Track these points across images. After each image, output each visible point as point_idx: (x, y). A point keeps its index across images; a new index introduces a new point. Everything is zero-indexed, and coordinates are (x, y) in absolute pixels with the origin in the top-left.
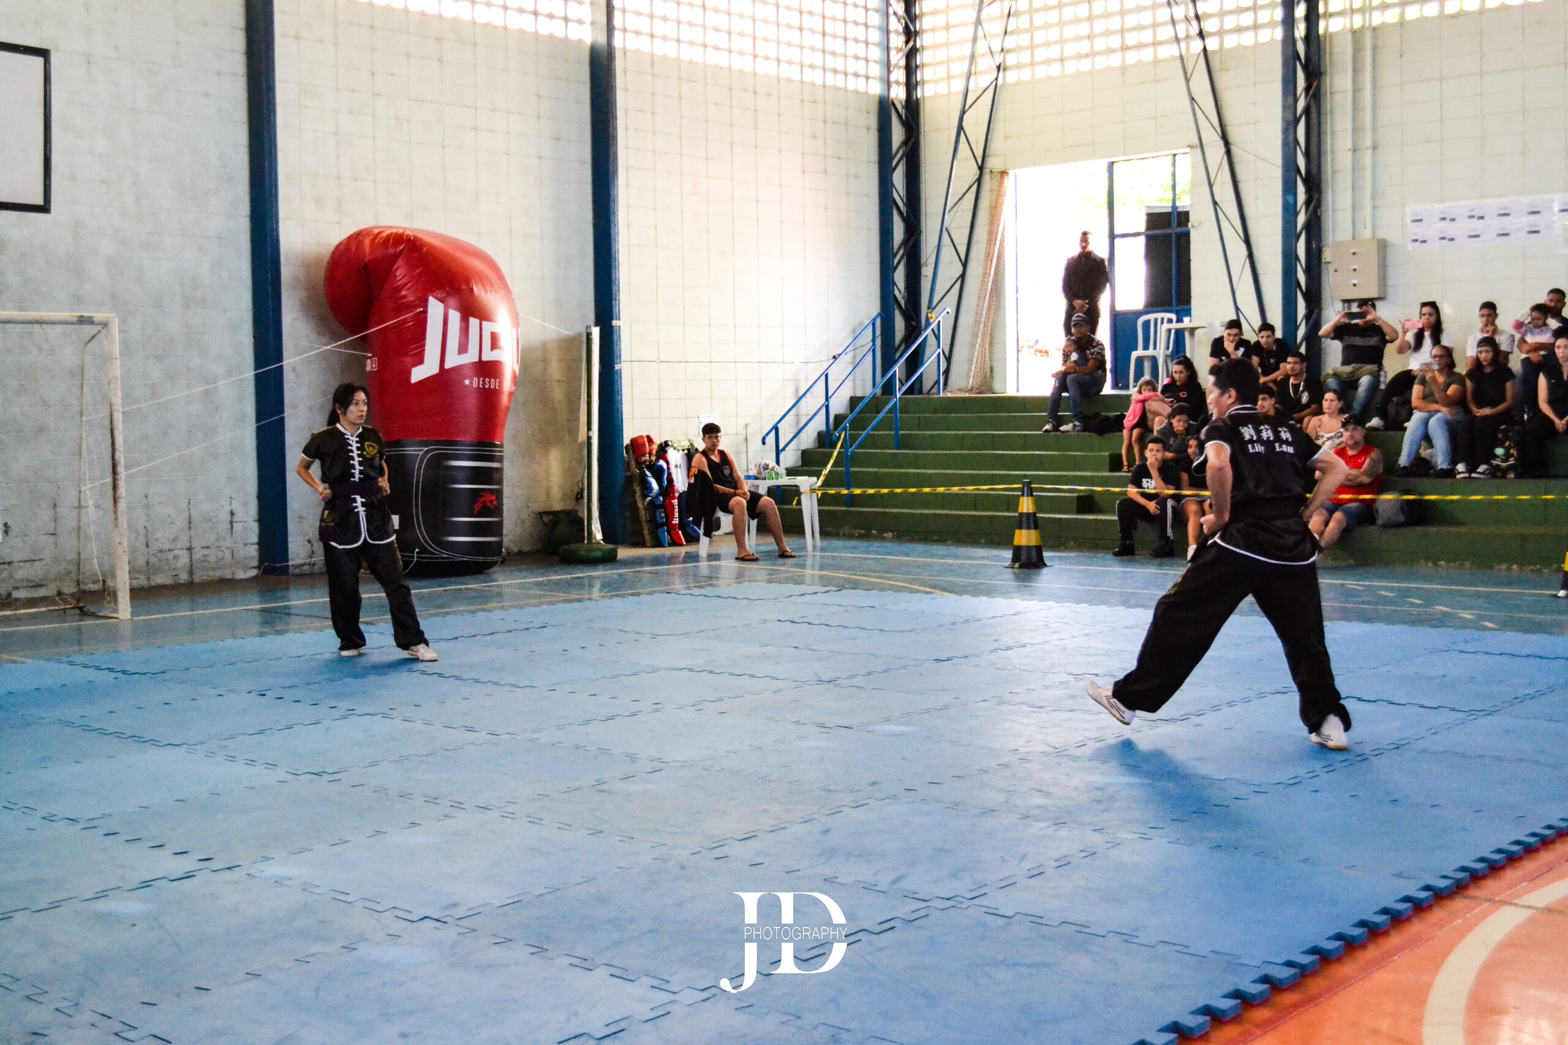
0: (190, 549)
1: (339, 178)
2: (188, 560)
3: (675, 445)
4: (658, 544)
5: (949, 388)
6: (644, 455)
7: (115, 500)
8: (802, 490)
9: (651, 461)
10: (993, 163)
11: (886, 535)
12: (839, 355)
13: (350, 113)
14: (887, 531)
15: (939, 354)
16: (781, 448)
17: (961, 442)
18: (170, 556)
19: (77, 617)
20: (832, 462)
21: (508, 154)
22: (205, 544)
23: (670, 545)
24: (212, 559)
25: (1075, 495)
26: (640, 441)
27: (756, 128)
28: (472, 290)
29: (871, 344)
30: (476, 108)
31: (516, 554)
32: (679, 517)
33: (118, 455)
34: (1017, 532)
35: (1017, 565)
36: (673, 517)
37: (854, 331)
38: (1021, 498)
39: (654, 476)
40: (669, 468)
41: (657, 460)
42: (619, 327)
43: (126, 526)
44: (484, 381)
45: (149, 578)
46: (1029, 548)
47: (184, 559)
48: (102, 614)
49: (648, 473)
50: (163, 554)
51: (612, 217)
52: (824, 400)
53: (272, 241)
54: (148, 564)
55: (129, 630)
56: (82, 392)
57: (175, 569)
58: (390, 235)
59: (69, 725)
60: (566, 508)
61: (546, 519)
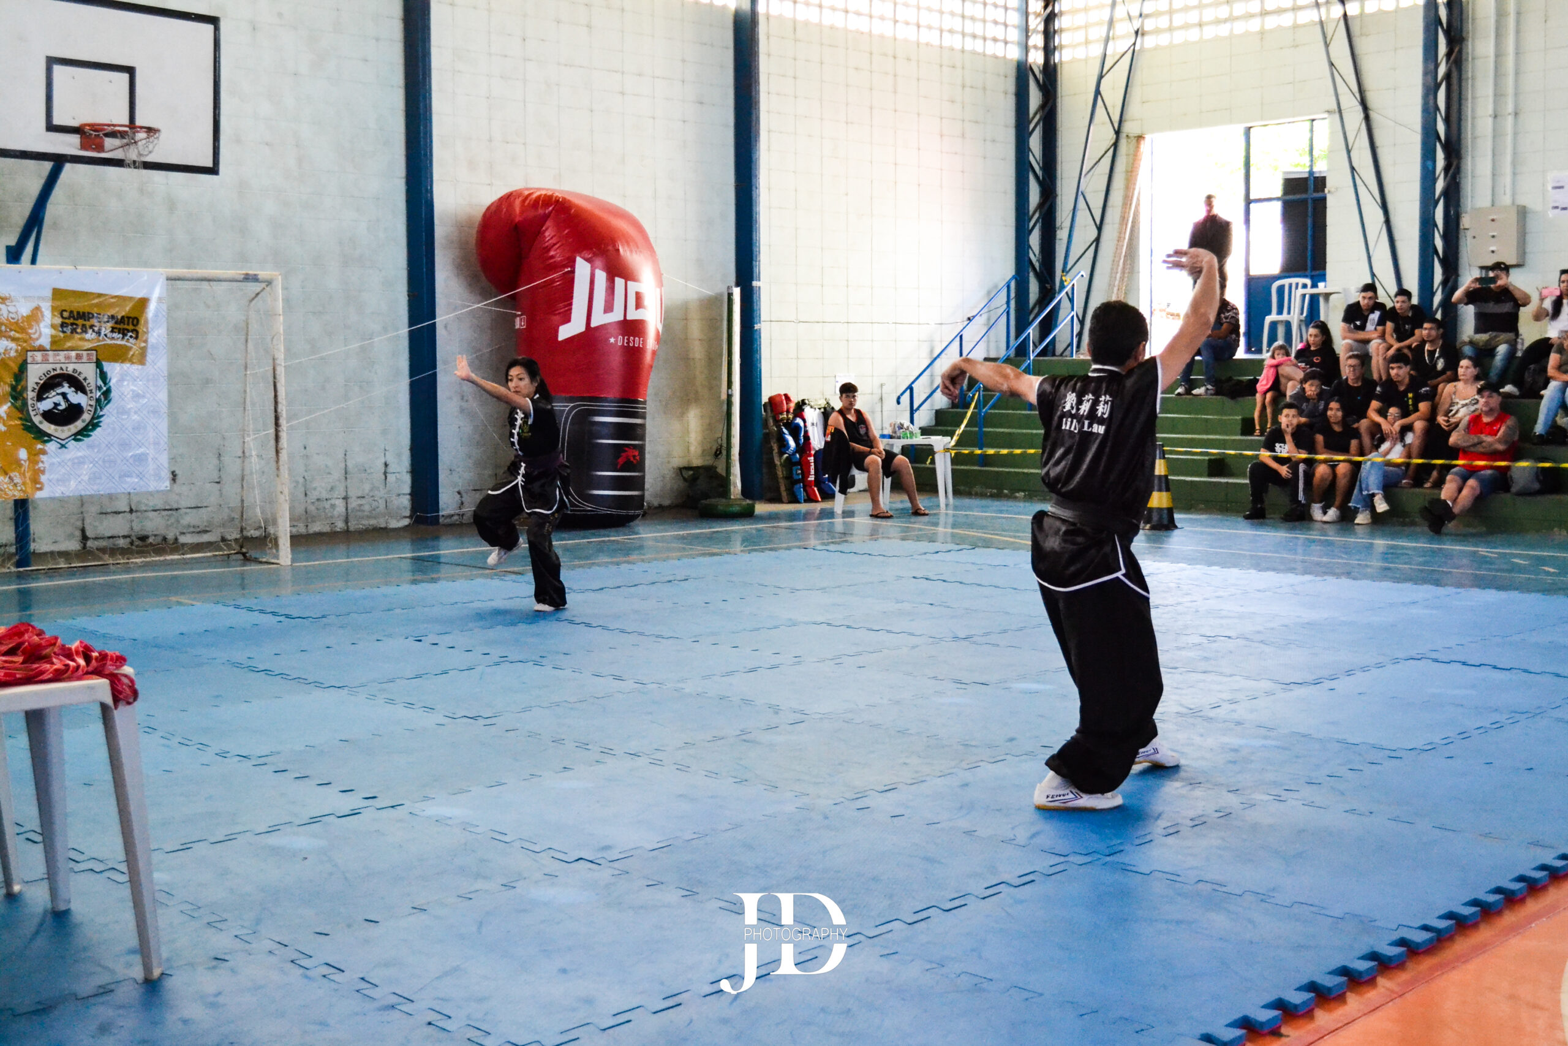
0: (346, 498)
1: (490, 140)
2: (344, 510)
3: (812, 404)
4: (794, 500)
6: (782, 413)
7: (277, 452)
8: (935, 450)
9: (788, 419)
10: (1129, 128)
11: (1017, 494)
12: (974, 317)
13: (502, 77)
14: (1019, 491)
15: (1073, 317)
16: (915, 407)
18: (327, 505)
19: (240, 562)
20: (965, 422)
21: (654, 118)
22: (360, 495)
23: (806, 501)
24: (367, 508)
25: (1207, 458)
26: (778, 399)
27: (895, 92)
28: (618, 250)
29: (1005, 306)
30: (623, 73)
31: (656, 508)
32: (816, 474)
33: (280, 407)
36: (809, 474)
37: (989, 293)
39: (791, 434)
40: (805, 426)
41: (795, 416)
42: (760, 288)
43: (287, 476)
44: (628, 339)
45: (308, 526)
46: (1160, 510)
47: (340, 508)
48: (264, 560)
49: (785, 431)
50: (321, 503)
51: (754, 180)
53: (426, 202)
54: (306, 512)
55: (289, 577)
56: (247, 347)
57: (332, 517)
58: (540, 196)
59: (238, 665)
60: (707, 463)
61: (686, 475)
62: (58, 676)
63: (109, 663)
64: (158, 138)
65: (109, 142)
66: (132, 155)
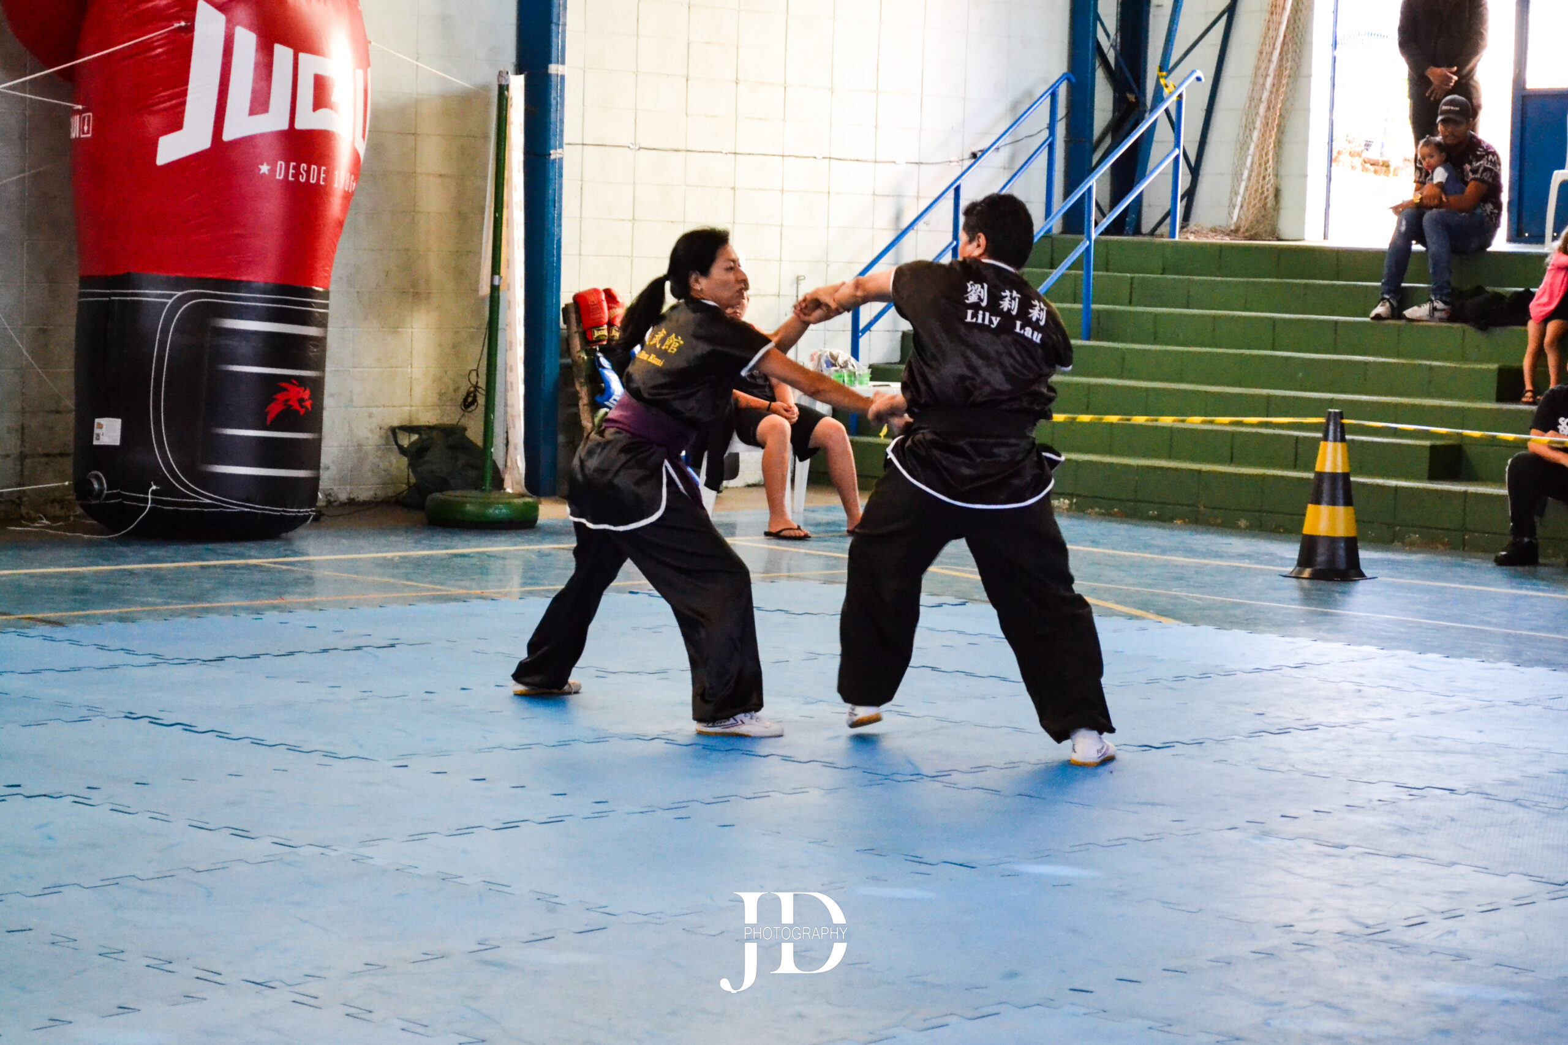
5: (1192, 225)
6: (598, 326)
12: (984, 152)
15: (1177, 158)
16: (862, 325)
17: (1213, 331)
25: (1428, 443)
26: (592, 299)
29: (1046, 133)
31: (342, 505)
34: (1311, 508)
35: (1307, 572)
37: (1015, 105)
38: (1322, 443)
42: (563, 77)
44: (297, 168)
46: (1332, 541)
49: (604, 361)
60: (447, 420)
61: (406, 440)
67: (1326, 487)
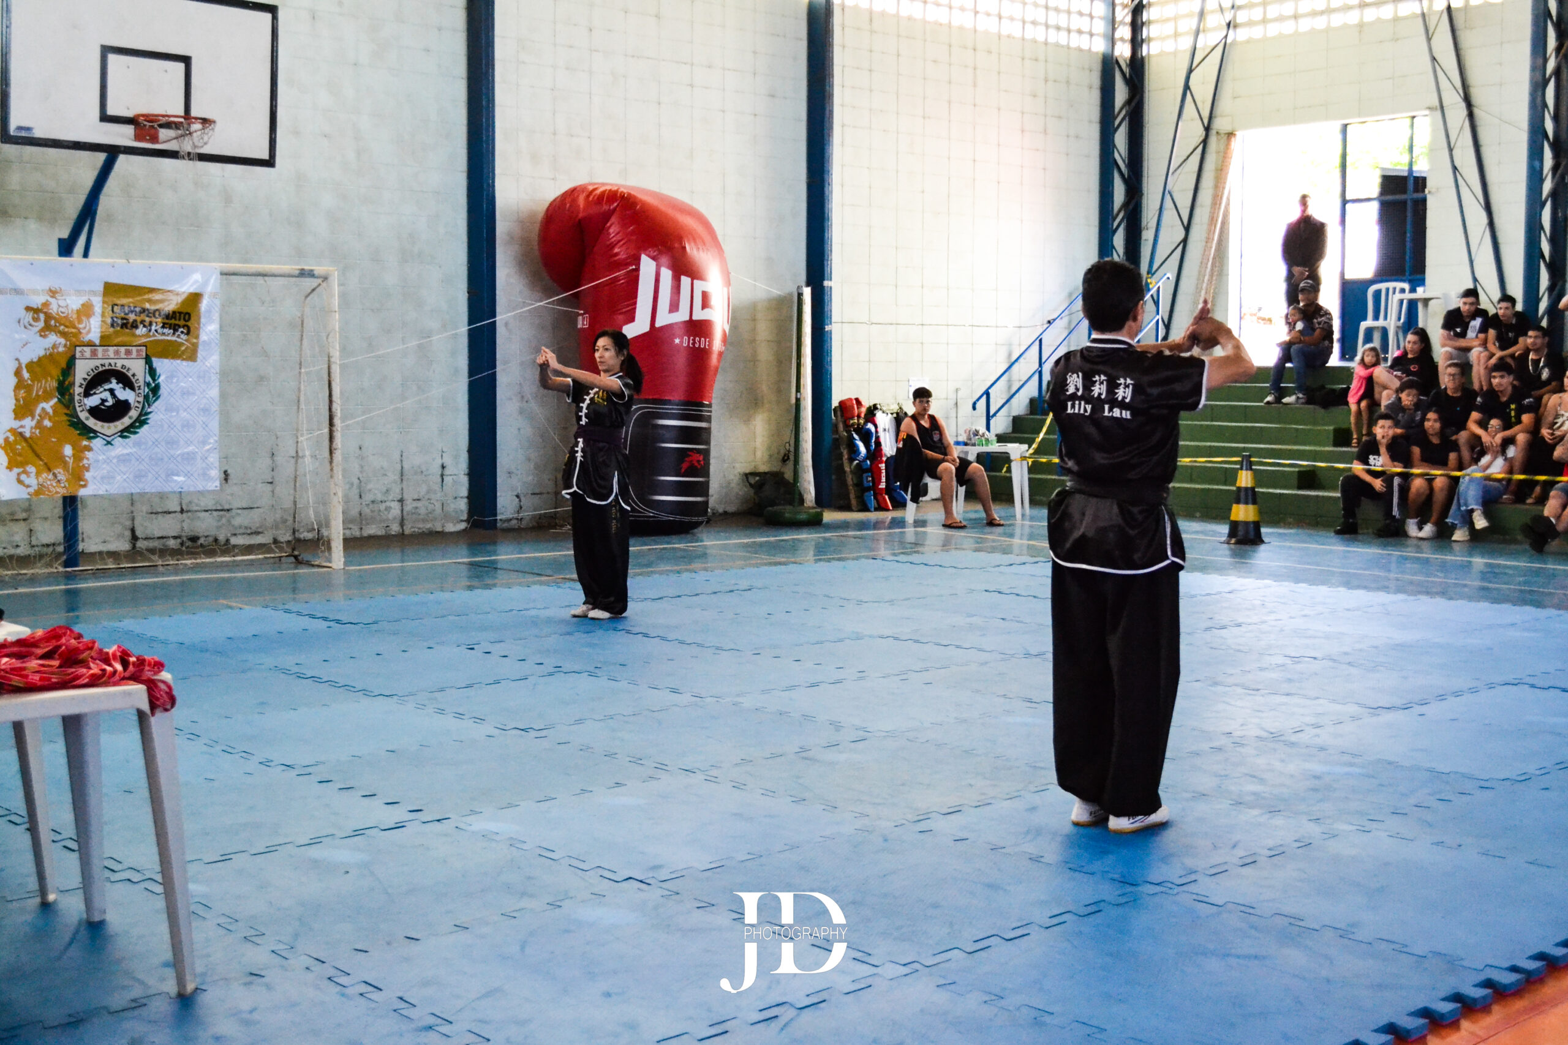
0: (401, 501)
1: (555, 134)
2: (399, 512)
7: (331, 452)
8: (1012, 457)
9: (859, 424)
10: (1220, 124)
12: (1054, 320)
13: (567, 69)
15: (1158, 321)
16: (992, 413)
18: (382, 507)
19: (293, 566)
20: (1044, 429)
21: (723, 111)
22: (416, 497)
23: (876, 509)
24: (423, 511)
25: (1297, 469)
26: (848, 404)
27: (975, 85)
28: (684, 248)
30: (692, 65)
31: (721, 514)
32: (887, 482)
33: (335, 406)
34: (1235, 506)
35: (1233, 541)
36: (880, 482)
37: (1070, 296)
38: (1240, 471)
39: (861, 440)
42: (831, 288)
43: (340, 477)
44: (694, 340)
45: (361, 529)
46: (1246, 523)
47: (396, 510)
48: (316, 563)
50: (376, 505)
51: (826, 176)
52: (1037, 366)
53: (488, 195)
54: (360, 514)
55: (342, 580)
56: (301, 344)
57: (388, 520)
58: (604, 192)
59: (285, 671)
60: (775, 469)
61: (752, 480)
62: (95, 681)
63: (147, 668)
64: (213, 129)
65: (164, 133)
66: (187, 146)
67: (1242, 494)
